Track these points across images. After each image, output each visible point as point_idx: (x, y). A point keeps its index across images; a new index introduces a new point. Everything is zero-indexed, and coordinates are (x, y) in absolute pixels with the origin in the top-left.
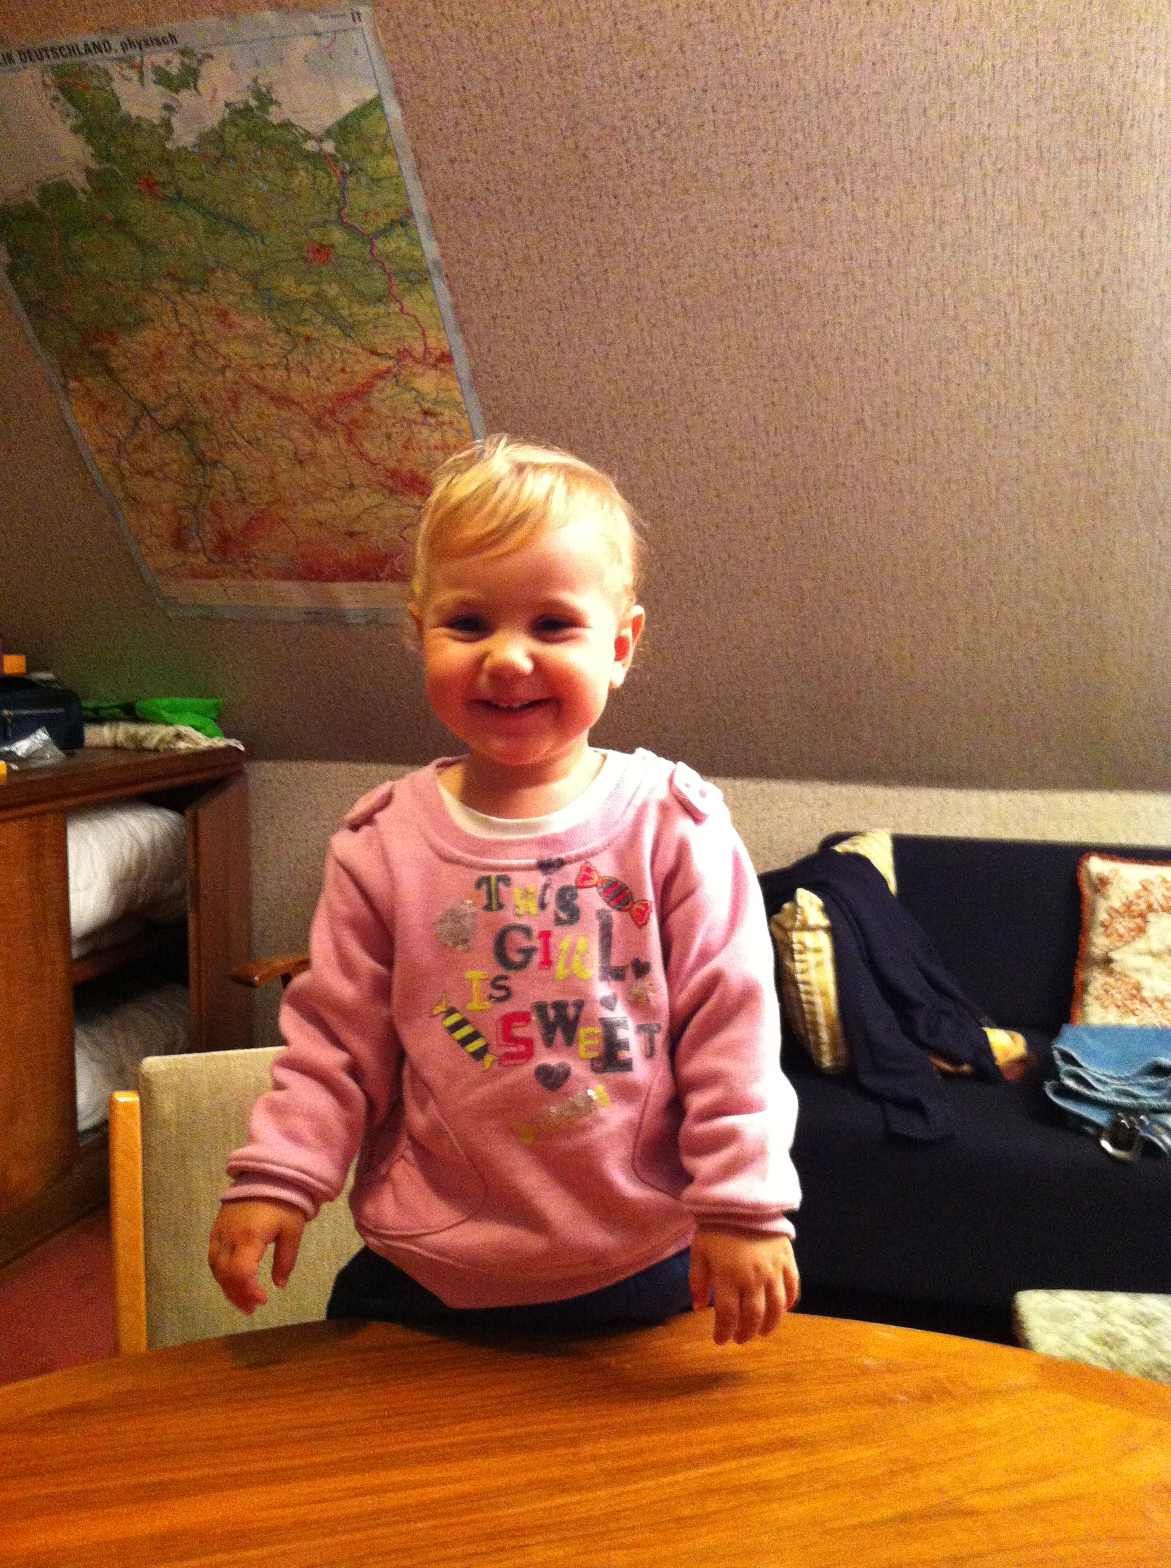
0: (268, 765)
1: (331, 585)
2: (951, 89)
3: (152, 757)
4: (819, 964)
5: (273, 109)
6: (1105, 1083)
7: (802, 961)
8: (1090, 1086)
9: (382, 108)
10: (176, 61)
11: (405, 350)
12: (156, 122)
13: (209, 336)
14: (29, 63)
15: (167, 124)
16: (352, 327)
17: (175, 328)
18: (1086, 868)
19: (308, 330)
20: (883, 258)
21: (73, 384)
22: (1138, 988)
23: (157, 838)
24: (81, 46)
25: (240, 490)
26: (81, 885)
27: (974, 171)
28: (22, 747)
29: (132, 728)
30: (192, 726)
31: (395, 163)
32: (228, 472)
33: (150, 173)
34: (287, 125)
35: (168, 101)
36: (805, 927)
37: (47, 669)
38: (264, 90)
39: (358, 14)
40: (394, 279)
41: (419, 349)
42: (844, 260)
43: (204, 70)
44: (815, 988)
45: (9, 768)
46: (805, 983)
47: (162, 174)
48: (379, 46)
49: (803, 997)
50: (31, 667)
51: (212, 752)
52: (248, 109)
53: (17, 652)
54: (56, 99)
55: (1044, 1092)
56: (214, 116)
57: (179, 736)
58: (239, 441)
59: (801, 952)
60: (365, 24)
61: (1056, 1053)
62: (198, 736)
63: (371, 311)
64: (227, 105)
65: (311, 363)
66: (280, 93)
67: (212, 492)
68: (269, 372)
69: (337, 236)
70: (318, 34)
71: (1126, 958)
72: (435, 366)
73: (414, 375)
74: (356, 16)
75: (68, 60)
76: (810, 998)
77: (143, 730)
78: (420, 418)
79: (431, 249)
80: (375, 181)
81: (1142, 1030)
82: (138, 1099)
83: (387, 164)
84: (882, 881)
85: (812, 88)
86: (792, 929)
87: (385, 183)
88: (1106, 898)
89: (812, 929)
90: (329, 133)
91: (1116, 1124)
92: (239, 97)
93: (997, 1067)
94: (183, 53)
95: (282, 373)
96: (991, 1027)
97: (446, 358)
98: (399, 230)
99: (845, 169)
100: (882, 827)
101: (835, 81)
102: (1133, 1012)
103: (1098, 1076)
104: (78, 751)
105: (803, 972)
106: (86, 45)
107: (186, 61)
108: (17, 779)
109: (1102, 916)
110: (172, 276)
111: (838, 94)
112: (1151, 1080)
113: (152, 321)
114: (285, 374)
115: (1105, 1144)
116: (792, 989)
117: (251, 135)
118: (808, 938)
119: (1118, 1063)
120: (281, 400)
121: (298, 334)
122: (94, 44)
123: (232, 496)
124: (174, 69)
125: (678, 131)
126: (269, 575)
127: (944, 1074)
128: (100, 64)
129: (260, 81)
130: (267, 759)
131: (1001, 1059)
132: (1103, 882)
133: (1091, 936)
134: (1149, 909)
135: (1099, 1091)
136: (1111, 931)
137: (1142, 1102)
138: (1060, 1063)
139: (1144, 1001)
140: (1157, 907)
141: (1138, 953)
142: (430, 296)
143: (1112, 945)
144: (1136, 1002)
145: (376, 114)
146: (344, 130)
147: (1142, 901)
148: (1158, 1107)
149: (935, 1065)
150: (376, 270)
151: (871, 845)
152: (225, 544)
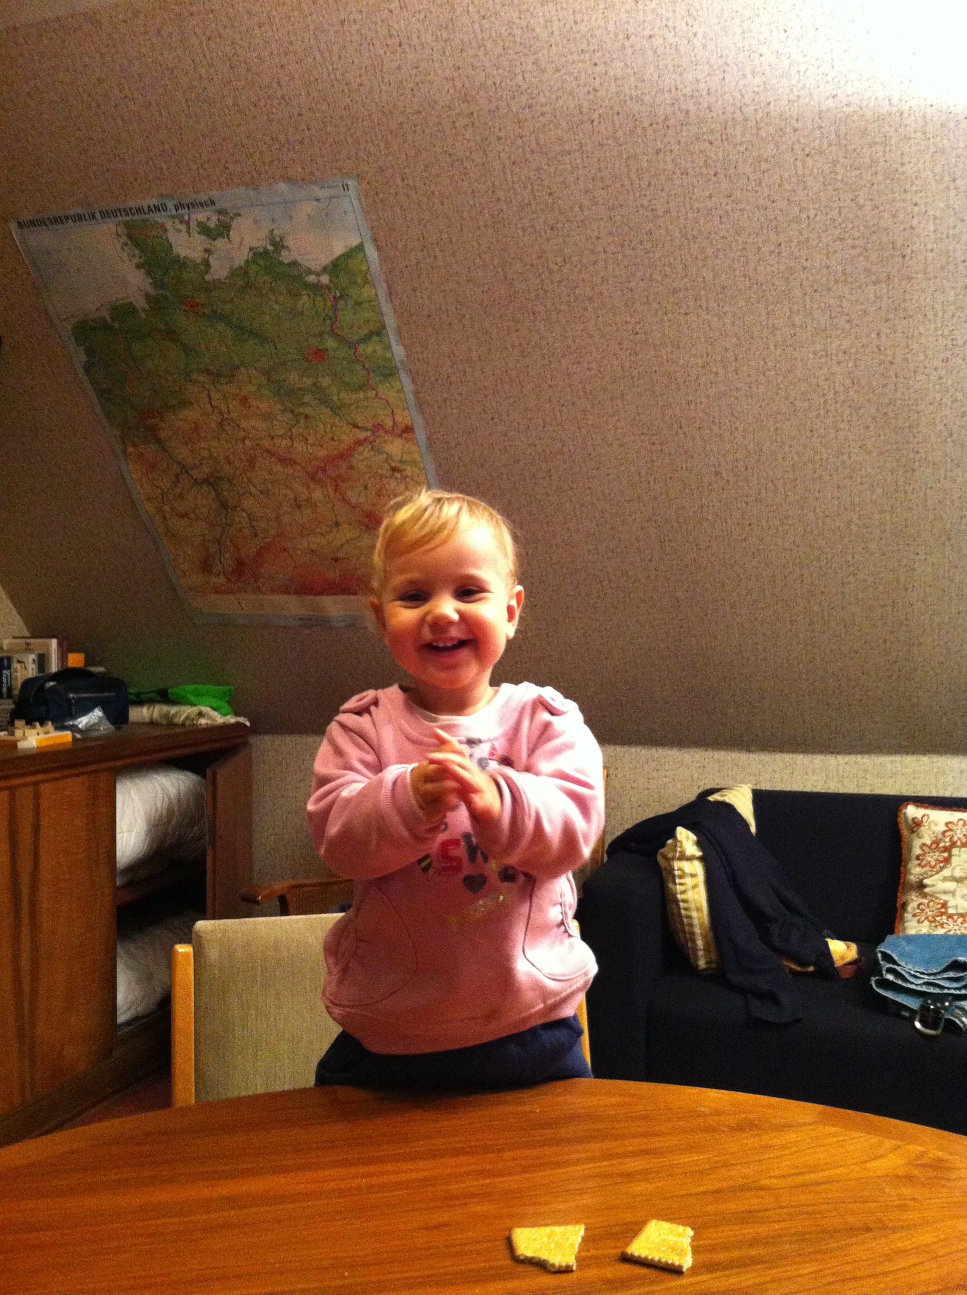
0: (267, 738)
1: (318, 598)
2: (778, 233)
3: (181, 730)
4: (695, 887)
5: (284, 253)
6: (918, 978)
7: (681, 884)
8: (906, 980)
9: (364, 251)
10: (214, 218)
11: (379, 424)
12: (199, 261)
13: (234, 415)
14: (108, 220)
15: (206, 263)
16: (339, 408)
17: (209, 408)
18: (905, 813)
19: (308, 410)
20: (730, 354)
21: (131, 449)
22: (945, 905)
23: (182, 797)
24: (146, 209)
25: (254, 527)
26: (125, 828)
27: (797, 292)
28: (83, 722)
29: (165, 708)
30: (212, 708)
31: (373, 291)
32: (244, 514)
33: (193, 297)
34: (294, 264)
35: (209, 247)
36: (683, 857)
37: (99, 664)
38: (278, 239)
39: (347, 186)
40: (372, 375)
41: (389, 423)
42: (702, 357)
43: (234, 224)
44: (692, 906)
45: (74, 737)
46: (685, 901)
47: (202, 298)
48: (362, 207)
49: (683, 912)
50: (88, 663)
51: (225, 727)
52: (266, 252)
53: (78, 651)
54: (126, 244)
55: (871, 986)
56: (242, 257)
57: (201, 714)
58: (254, 490)
59: (680, 877)
60: (352, 192)
61: (879, 955)
62: (215, 714)
63: (354, 396)
64: (251, 249)
65: (309, 434)
66: (290, 241)
67: (233, 529)
68: (277, 441)
69: (330, 343)
70: (318, 200)
71: (936, 883)
72: (400, 436)
73: (385, 442)
74: (346, 187)
75: (136, 217)
76: (687, 913)
77: (173, 710)
78: (389, 474)
79: (398, 351)
80: (359, 303)
81: (945, 937)
82: (192, 950)
83: (367, 292)
84: (745, 824)
85: (677, 233)
86: (673, 859)
87: (365, 305)
88: (919, 837)
89: (690, 859)
90: (325, 269)
91: (924, 1008)
92: (260, 243)
93: (835, 969)
94: (219, 212)
95: (287, 442)
96: (833, 939)
97: (409, 429)
98: (376, 338)
99: (703, 293)
100: (746, 784)
101: (692, 230)
102: (942, 925)
103: (913, 973)
104: (124, 726)
105: (683, 892)
106: (149, 207)
107: (222, 218)
108: (80, 745)
109: (917, 851)
110: (208, 372)
111: (695, 238)
112: (951, 974)
113: (192, 404)
114: (289, 442)
115: (918, 1025)
116: (674, 906)
117: (268, 270)
118: (686, 866)
119: (927, 962)
120: (286, 461)
121: (300, 414)
122: (154, 206)
123: (246, 532)
124: (212, 224)
125: (579, 266)
126: (273, 591)
127: (795, 973)
128: (159, 220)
129: (275, 232)
130: (267, 732)
131: (838, 963)
132: (917, 824)
133: (909, 866)
134: (953, 844)
135: (912, 983)
136: (924, 863)
137: (946, 991)
138: (882, 963)
139: (950, 916)
140: (959, 843)
141: (945, 879)
142: (398, 385)
143: (926, 873)
144: (944, 917)
145: (360, 256)
146: (336, 267)
147: (947, 839)
148: (957, 995)
149: (787, 966)
150: (358, 367)
151: (736, 796)
152: (240, 568)
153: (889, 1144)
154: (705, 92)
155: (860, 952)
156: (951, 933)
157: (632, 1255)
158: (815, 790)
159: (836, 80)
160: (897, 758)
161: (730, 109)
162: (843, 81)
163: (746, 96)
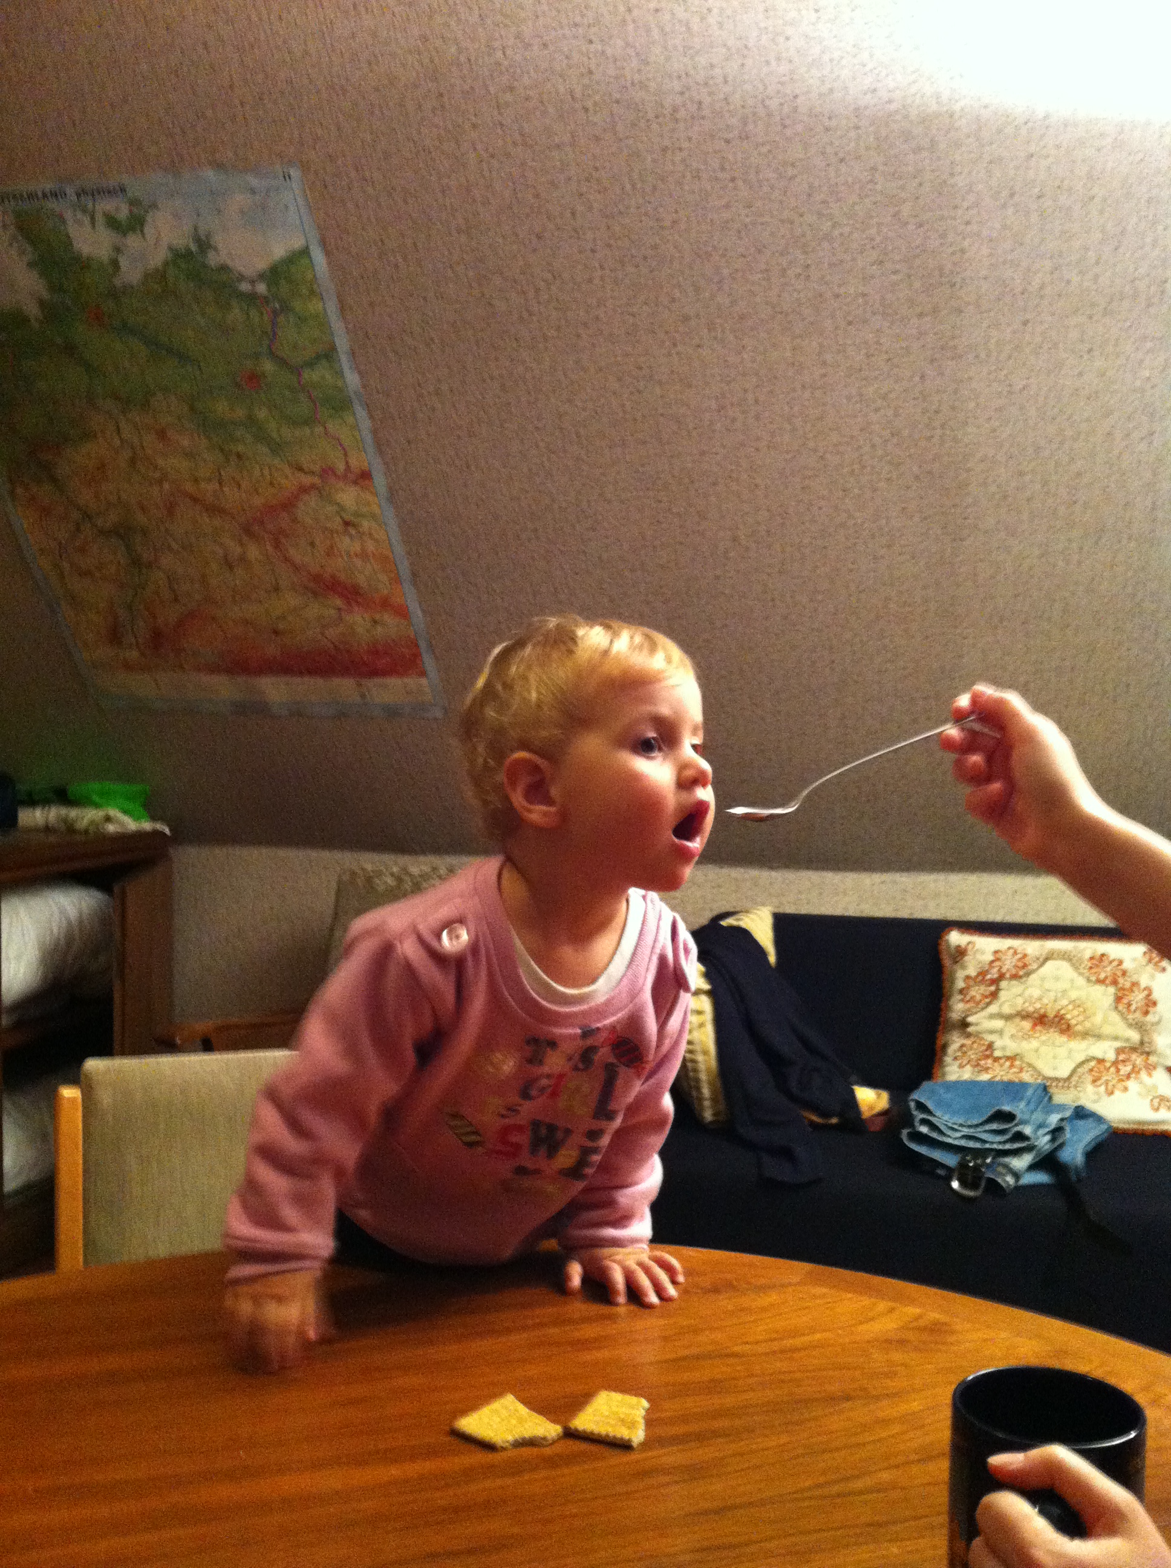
0: (193, 849)
1: (256, 679)
3: (82, 837)
4: (701, 1025)
5: (211, 255)
6: (956, 1130)
8: (941, 1133)
9: (309, 256)
10: (125, 209)
11: (328, 468)
12: (105, 261)
13: (149, 451)
15: (115, 264)
16: (279, 447)
17: (117, 443)
18: (947, 941)
19: (240, 448)
21: (19, 491)
22: (990, 1046)
23: (85, 917)
24: (40, 194)
25: (174, 590)
26: (12, 954)
29: (63, 811)
30: (120, 810)
31: (321, 305)
32: (162, 574)
33: (98, 306)
34: (224, 268)
35: (117, 243)
38: (203, 238)
39: (289, 176)
40: (319, 407)
41: (341, 467)
43: (149, 218)
44: (698, 1048)
47: (109, 306)
48: (307, 203)
51: (139, 835)
52: (189, 252)
54: (14, 238)
55: (902, 1140)
56: (158, 258)
57: (108, 819)
58: (173, 544)
60: (295, 185)
61: (912, 1105)
62: (126, 819)
63: (298, 432)
64: (170, 248)
65: (242, 477)
66: (218, 239)
67: (147, 591)
68: (203, 484)
69: (268, 366)
70: (253, 191)
71: (982, 1021)
72: (355, 483)
73: (337, 491)
74: (287, 177)
75: (27, 204)
76: (693, 1057)
77: (73, 813)
78: (341, 528)
79: (352, 379)
80: (303, 319)
81: (991, 1083)
82: (80, 1093)
83: (313, 305)
84: (761, 952)
87: (311, 321)
88: (963, 968)
90: (262, 276)
91: (963, 1165)
92: (182, 242)
93: (862, 1120)
94: (131, 202)
95: (214, 486)
96: (858, 1085)
97: (364, 477)
98: (324, 362)
100: (763, 905)
102: (986, 1070)
103: (949, 1124)
104: (11, 832)
106: (44, 192)
107: (134, 209)
109: (960, 984)
110: (117, 398)
111: (708, 255)
112: (994, 1126)
113: (96, 436)
114: (217, 486)
115: (955, 1185)
117: (192, 275)
119: (968, 1112)
120: (215, 510)
121: (230, 452)
122: (50, 191)
123: (165, 595)
124: (122, 216)
126: (198, 669)
127: (812, 1124)
128: (56, 209)
129: (200, 229)
130: (192, 842)
131: (866, 1113)
132: (960, 953)
133: (951, 1003)
134: (1002, 977)
135: (949, 1136)
136: (968, 998)
137: (987, 1146)
138: (915, 1113)
139: (996, 1059)
140: (1008, 976)
141: (992, 1017)
142: (350, 420)
143: (969, 1010)
144: (990, 1061)
145: (304, 261)
146: (275, 274)
147: (995, 970)
148: (1000, 1150)
149: (805, 1118)
150: (302, 397)
151: (752, 920)
152: (157, 640)
153: (882, 1306)
154: (720, 80)
155: (892, 1100)
156: (997, 1079)
157: (576, 1430)
158: (847, 914)
159: (876, 71)
160: (941, 877)
161: (750, 102)
162: (883, 74)
163: (770, 88)
